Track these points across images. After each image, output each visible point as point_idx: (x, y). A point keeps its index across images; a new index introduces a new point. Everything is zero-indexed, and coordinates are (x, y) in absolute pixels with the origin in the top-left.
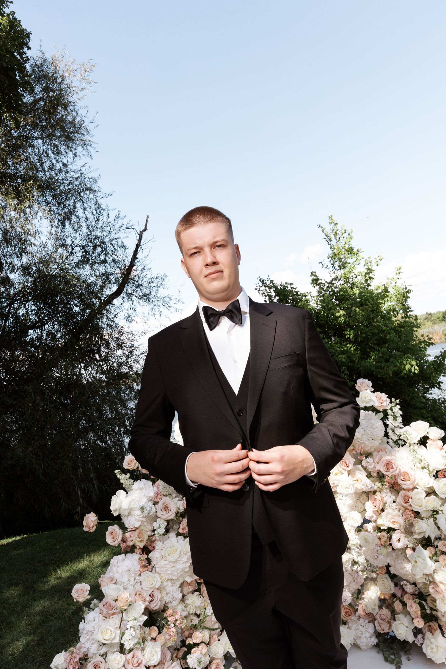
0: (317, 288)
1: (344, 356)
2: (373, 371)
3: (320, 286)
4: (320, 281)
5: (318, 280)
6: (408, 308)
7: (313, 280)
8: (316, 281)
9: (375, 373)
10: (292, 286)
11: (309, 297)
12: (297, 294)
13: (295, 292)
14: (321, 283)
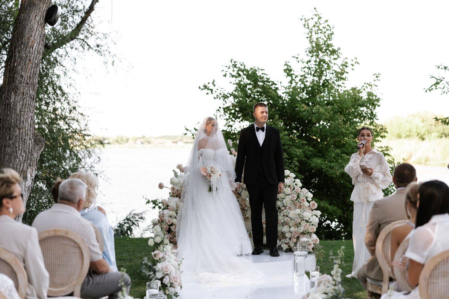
0: (289, 78)
1: (299, 150)
2: (322, 169)
3: (292, 77)
4: (292, 72)
5: (290, 70)
6: (375, 116)
7: (285, 70)
8: (289, 71)
9: (323, 171)
10: (263, 72)
11: (278, 86)
12: (268, 81)
13: (266, 78)
14: (294, 74)
